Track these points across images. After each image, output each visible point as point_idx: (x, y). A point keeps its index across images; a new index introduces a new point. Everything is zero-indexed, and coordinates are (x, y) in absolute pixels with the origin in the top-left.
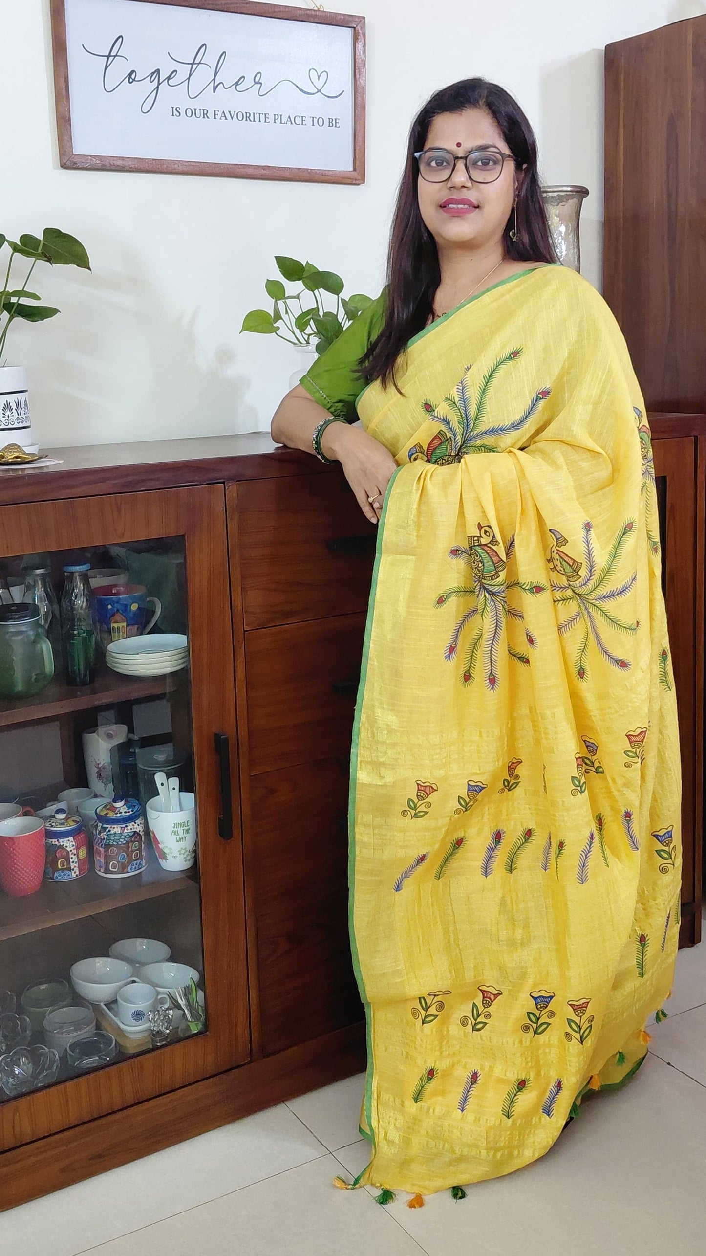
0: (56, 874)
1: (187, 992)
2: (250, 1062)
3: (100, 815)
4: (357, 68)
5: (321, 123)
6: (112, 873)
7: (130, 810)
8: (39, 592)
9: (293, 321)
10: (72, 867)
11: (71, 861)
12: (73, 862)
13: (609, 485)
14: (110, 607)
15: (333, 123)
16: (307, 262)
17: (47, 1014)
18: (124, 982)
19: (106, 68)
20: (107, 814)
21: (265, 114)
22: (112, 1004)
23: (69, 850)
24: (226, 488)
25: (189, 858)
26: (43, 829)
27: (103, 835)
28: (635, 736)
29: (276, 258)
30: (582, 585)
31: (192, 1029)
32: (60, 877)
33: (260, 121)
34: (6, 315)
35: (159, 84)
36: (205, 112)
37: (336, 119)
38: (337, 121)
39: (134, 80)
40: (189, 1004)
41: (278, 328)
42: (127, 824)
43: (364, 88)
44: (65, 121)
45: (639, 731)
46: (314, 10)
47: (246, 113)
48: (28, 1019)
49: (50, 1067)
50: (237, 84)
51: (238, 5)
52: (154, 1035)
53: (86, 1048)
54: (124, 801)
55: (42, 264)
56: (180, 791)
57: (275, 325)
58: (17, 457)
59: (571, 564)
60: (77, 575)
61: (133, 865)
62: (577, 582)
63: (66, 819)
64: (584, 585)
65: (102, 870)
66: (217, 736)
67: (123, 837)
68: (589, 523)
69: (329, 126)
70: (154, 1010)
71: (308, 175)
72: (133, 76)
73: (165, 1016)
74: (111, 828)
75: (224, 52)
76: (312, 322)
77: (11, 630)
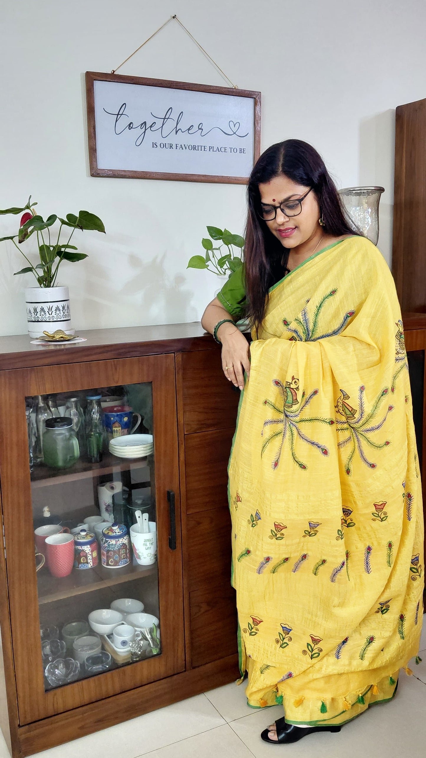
0: (80, 565)
1: (151, 631)
2: (185, 671)
3: (105, 533)
4: (256, 120)
5: (235, 151)
6: (110, 565)
7: (121, 531)
8: (73, 411)
9: (217, 261)
10: (89, 562)
11: (88, 558)
12: (89, 559)
13: (378, 364)
14: (112, 419)
15: (242, 151)
16: (225, 229)
17: (75, 640)
18: (117, 624)
19: (116, 121)
20: (108, 533)
21: (204, 146)
22: (110, 636)
23: (87, 552)
24: (176, 356)
25: (153, 558)
26: (73, 540)
27: (106, 545)
28: (379, 505)
29: (207, 227)
30: (356, 423)
31: (153, 652)
32: (82, 567)
33: (201, 150)
34: (58, 259)
35: (146, 130)
36: (171, 145)
37: (244, 149)
38: (245, 150)
39: (132, 128)
40: (152, 638)
41: (208, 266)
42: (119, 539)
43: (260, 132)
44: (93, 151)
45: (381, 503)
46: (232, 89)
47: (194, 146)
48: (64, 643)
49: (75, 671)
50: (189, 129)
51: (190, 86)
52: (132, 654)
53: (95, 660)
54: (118, 526)
55: (78, 231)
56: (149, 521)
57: (206, 264)
58: (62, 337)
59: (350, 410)
60: (94, 402)
61: (122, 561)
62: (353, 421)
63: (87, 535)
64: (357, 422)
65: (105, 564)
66: (169, 493)
67: (116, 546)
68: (363, 386)
69: (240, 153)
70: (133, 640)
71: (228, 180)
72: (131, 126)
73: (139, 644)
74: (110, 541)
75: (182, 112)
76: (227, 262)
77: (57, 432)
